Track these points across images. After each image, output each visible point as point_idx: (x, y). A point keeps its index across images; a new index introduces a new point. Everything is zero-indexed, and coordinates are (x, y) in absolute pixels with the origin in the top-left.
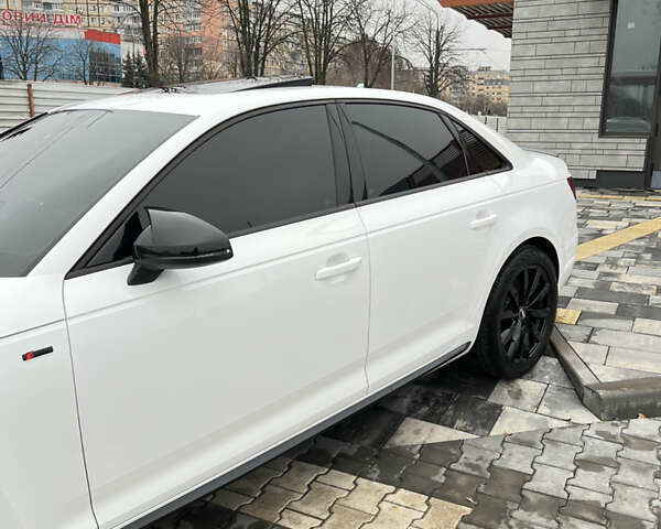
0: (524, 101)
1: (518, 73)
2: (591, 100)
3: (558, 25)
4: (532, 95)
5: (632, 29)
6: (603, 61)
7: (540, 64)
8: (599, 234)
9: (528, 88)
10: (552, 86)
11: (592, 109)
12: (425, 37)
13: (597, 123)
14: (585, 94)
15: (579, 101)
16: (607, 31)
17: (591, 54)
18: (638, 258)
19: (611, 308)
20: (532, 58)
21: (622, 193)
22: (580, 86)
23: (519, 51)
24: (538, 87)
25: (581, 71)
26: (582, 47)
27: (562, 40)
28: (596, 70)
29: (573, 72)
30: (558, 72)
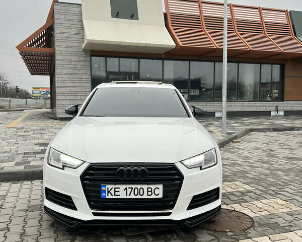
0: (63, 89)
1: (60, 79)
3: (73, 63)
4: (66, 87)
6: (90, 77)
7: (68, 76)
10: (73, 85)
15: (83, 90)
16: (90, 67)
17: (85, 74)
20: (66, 74)
22: (84, 85)
24: (68, 85)
25: (83, 80)
26: (83, 72)
27: (75, 68)
28: (88, 80)
29: (80, 80)
30: (75, 79)
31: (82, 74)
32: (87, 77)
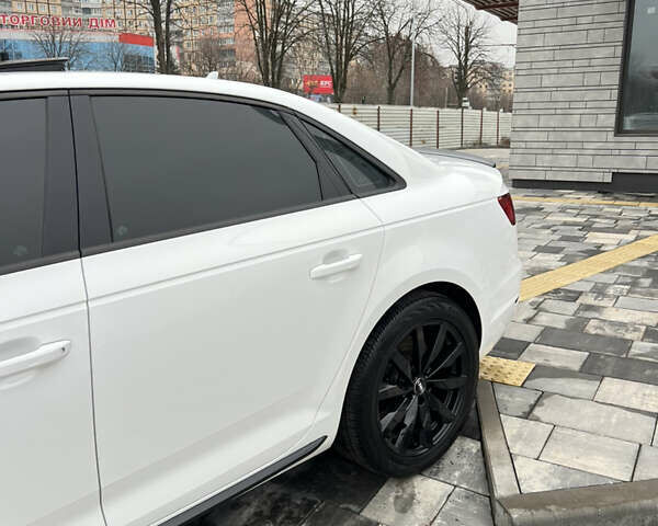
0: (530, 97)
1: (525, 66)
2: (606, 95)
3: (568, 12)
4: (540, 89)
5: (652, 14)
6: (619, 51)
7: (549, 55)
8: (597, 250)
9: (535, 82)
10: (561, 80)
11: (606, 104)
12: (453, 33)
13: (612, 121)
14: (599, 87)
15: (591, 95)
16: (623, 17)
17: (604, 43)
18: (634, 284)
19: (573, 359)
20: (542, 49)
21: (639, 199)
22: (593, 79)
23: (525, 41)
24: (547, 81)
25: (594, 62)
26: (596, 36)
27: (573, 28)
28: (612, 61)
29: (586, 63)
30: (569, 64)
31: (594, 45)
32: (608, 51)
